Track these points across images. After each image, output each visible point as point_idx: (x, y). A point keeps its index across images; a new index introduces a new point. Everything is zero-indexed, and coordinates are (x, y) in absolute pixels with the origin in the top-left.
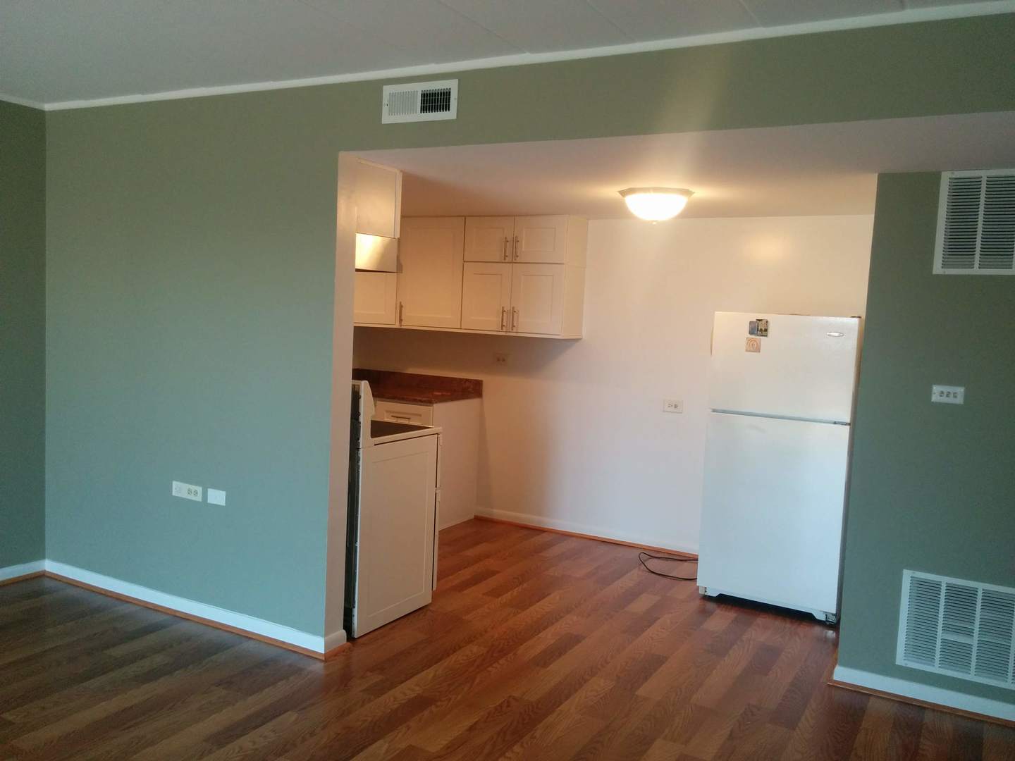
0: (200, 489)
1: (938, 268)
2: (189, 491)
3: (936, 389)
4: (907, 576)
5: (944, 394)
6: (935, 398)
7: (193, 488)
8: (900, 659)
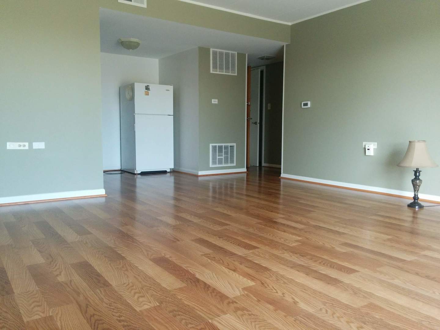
0: (27, 144)
1: (211, 72)
2: (20, 146)
3: (213, 100)
4: (211, 145)
5: (215, 101)
6: (213, 102)
7: (22, 144)
8: (211, 166)
